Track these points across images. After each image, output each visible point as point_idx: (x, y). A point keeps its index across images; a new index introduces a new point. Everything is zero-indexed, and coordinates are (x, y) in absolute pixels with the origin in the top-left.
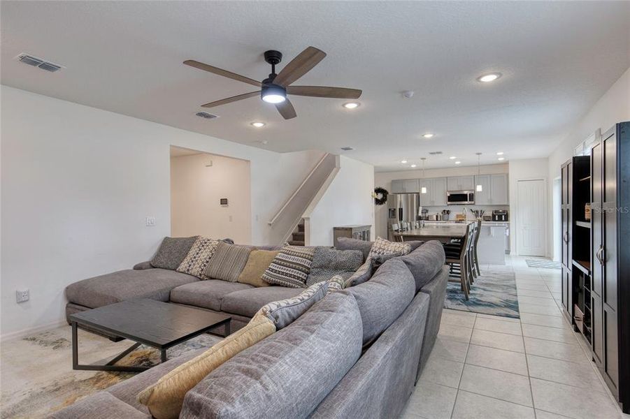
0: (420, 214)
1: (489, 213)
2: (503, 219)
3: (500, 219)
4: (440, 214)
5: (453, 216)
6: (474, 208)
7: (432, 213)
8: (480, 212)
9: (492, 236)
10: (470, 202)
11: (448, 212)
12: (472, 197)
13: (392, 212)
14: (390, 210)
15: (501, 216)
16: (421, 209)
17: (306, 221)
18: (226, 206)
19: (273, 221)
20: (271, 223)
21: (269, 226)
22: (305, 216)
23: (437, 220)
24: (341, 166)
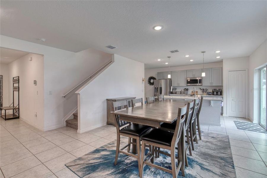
0: (171, 91)
1: (210, 90)
2: (219, 94)
3: (217, 94)
4: (183, 90)
5: (190, 92)
6: (202, 88)
7: (178, 90)
8: (205, 90)
9: (212, 106)
10: (200, 84)
11: (187, 90)
12: (200, 81)
13: (156, 89)
14: (155, 88)
15: (218, 92)
16: (172, 87)
17: (78, 96)
18: (36, 85)
19: (65, 95)
20: (64, 96)
21: (64, 98)
22: (76, 92)
23: (181, 94)
24: (115, 61)
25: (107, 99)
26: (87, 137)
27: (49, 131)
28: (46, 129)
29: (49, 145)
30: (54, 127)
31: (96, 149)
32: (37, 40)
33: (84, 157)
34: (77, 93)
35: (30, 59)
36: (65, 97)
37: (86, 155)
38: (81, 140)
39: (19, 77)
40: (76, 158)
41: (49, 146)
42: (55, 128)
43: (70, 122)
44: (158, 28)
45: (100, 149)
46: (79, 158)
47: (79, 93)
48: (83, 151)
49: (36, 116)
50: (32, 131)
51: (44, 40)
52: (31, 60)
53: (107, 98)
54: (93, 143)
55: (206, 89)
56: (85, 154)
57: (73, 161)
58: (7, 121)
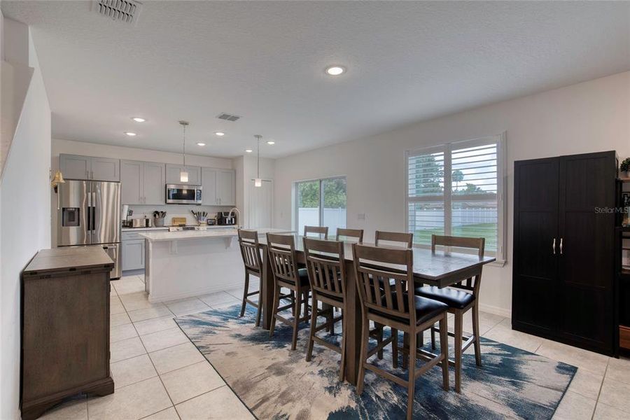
0: (124, 218)
1: (212, 215)
4: (151, 217)
5: (168, 220)
6: (196, 209)
8: (202, 214)
10: (197, 202)
12: (200, 194)
13: (67, 214)
14: (64, 209)
16: (127, 208)
23: (147, 226)
44: (335, 71)
55: (204, 213)
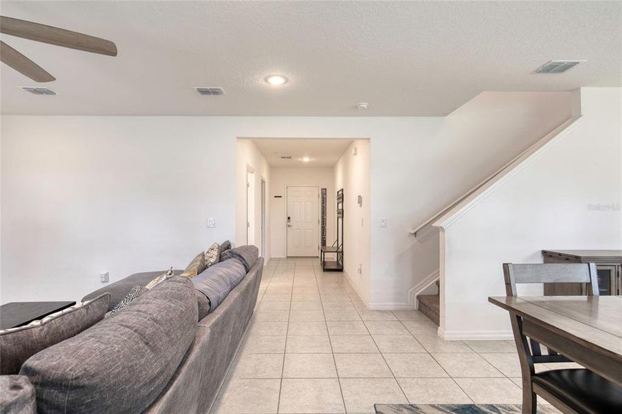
17: (441, 233)
18: (361, 205)
19: (416, 230)
20: (413, 232)
21: (413, 237)
22: (435, 224)
24: (582, 114)
25: (544, 253)
26: (459, 355)
27: (378, 311)
28: (372, 305)
29: (365, 343)
30: (390, 305)
31: (468, 402)
32: (355, 110)
33: (425, 411)
34: (437, 225)
35: (353, 152)
36: (415, 233)
37: (433, 406)
38: (440, 358)
39: (342, 190)
40: (404, 402)
41: (364, 345)
42: (391, 308)
43: (426, 302)
45: (483, 408)
46: (412, 405)
47: (441, 225)
48: (431, 391)
49: (361, 272)
50: (351, 301)
51: (365, 105)
52: (355, 154)
53: (544, 249)
54: (470, 380)
56: (432, 401)
57: (395, 405)
58: (326, 273)
